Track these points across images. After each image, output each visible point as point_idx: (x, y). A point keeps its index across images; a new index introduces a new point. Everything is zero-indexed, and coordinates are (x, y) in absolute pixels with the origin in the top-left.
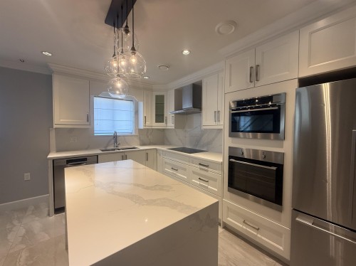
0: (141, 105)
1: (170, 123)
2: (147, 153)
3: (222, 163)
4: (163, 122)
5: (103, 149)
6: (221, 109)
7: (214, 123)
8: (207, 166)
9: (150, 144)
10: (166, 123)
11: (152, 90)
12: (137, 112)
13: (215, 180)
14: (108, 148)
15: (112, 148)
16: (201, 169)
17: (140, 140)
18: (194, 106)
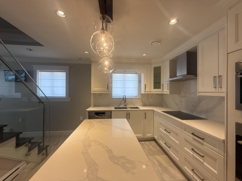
0: (143, 75)
1: (166, 90)
2: (145, 113)
3: (225, 142)
4: (160, 88)
5: (117, 107)
6: (223, 73)
7: (214, 90)
8: (203, 139)
9: (150, 105)
10: (163, 89)
11: (151, 64)
12: (140, 81)
13: (214, 160)
14: (121, 106)
15: (123, 106)
16: (194, 139)
17: (142, 102)
18: (188, 73)
